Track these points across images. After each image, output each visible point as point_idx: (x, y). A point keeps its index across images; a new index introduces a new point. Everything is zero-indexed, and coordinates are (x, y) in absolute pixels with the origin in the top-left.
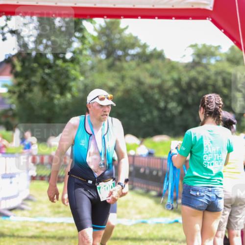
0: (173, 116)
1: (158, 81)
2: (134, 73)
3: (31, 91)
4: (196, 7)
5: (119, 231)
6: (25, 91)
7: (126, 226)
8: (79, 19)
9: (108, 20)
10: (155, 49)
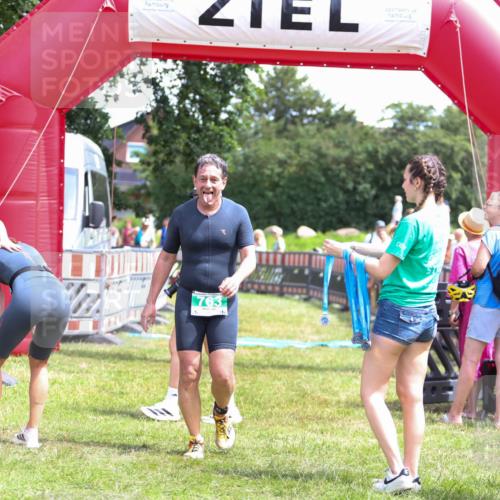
0: (366, 201)
1: (345, 154)
2: (313, 141)
3: (172, 162)
4: (403, 52)
5: (289, 356)
6: (164, 162)
7: (300, 349)
8: (240, 65)
9: (279, 67)
10: (343, 108)
